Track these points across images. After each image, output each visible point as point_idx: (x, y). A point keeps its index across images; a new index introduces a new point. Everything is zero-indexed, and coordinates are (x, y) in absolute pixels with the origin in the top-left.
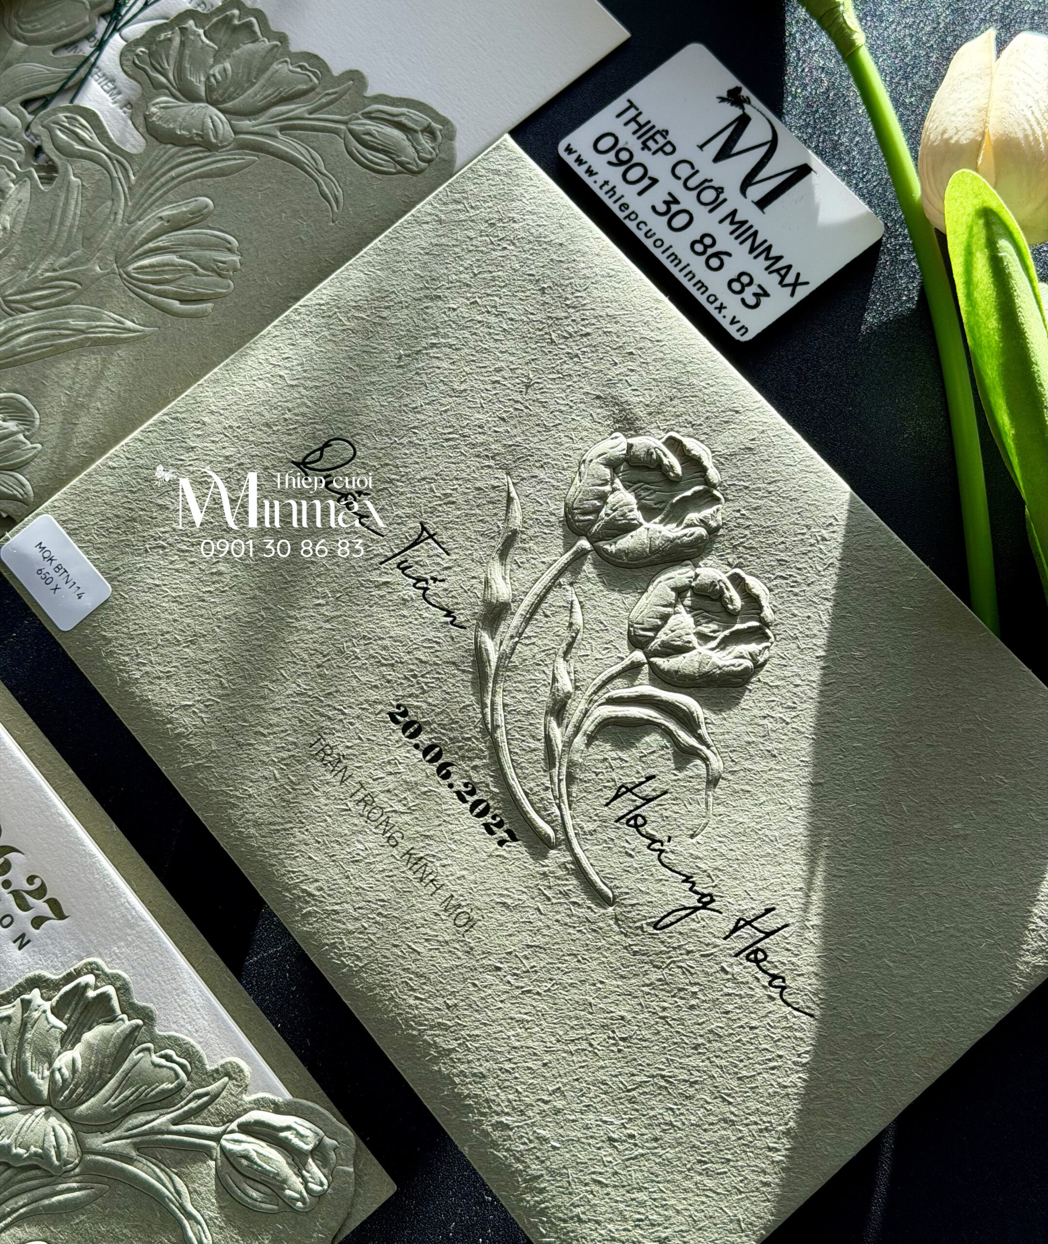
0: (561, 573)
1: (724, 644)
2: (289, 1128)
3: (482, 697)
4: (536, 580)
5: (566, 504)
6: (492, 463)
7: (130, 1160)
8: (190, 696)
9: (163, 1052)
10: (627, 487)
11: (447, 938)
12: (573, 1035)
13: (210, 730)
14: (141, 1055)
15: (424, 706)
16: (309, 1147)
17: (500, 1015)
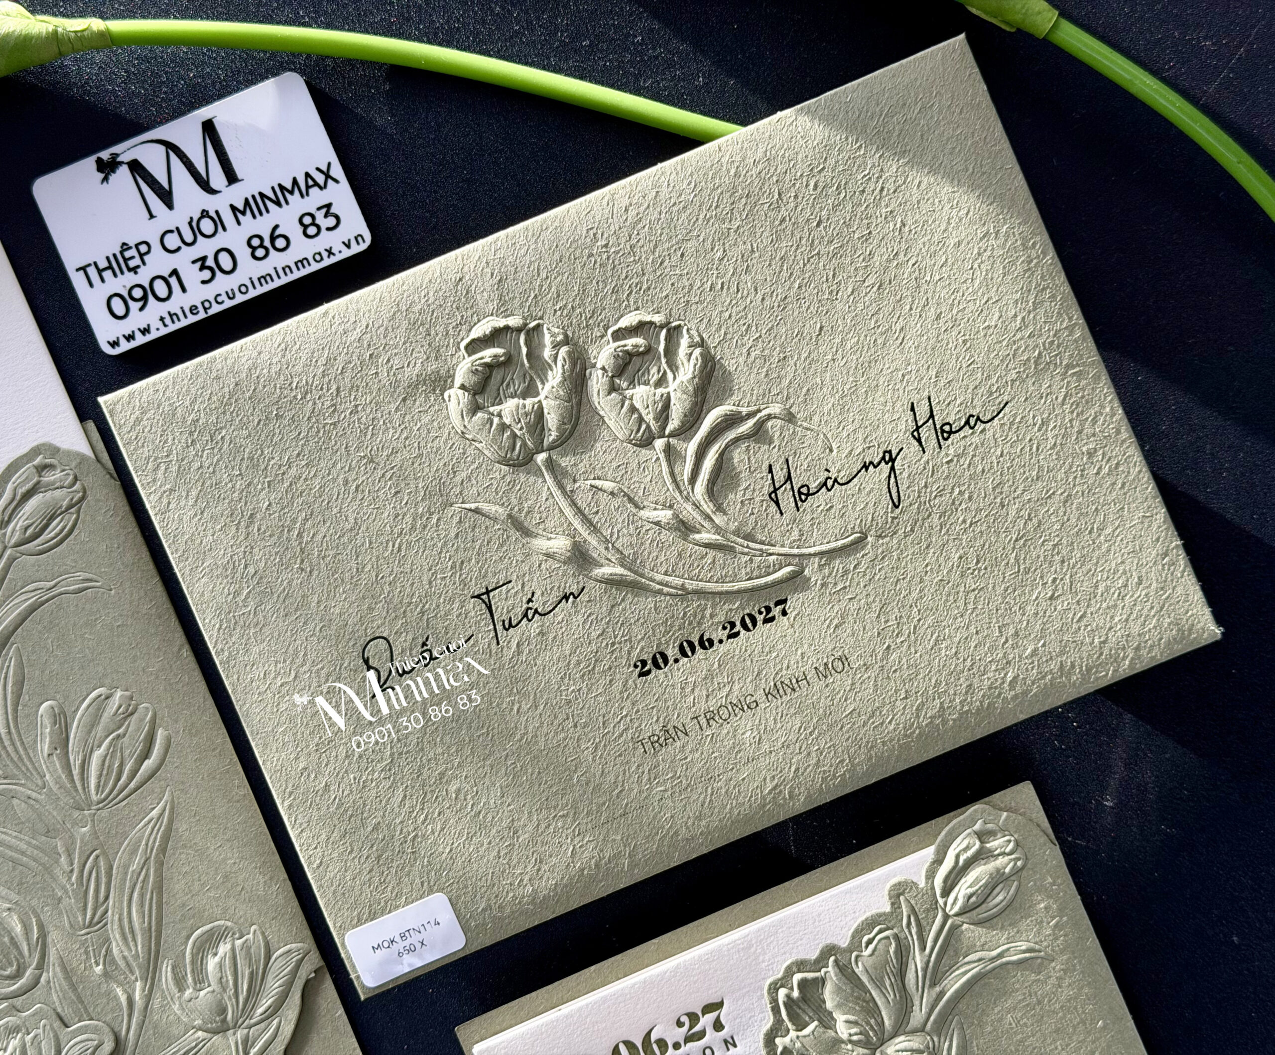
0: (561, 487)
1: (673, 367)
2: (958, 857)
3: (651, 591)
4: (561, 511)
5: (499, 462)
6: (435, 517)
7: (942, 994)
8: (564, 847)
9: (864, 945)
10: (501, 403)
11: (850, 682)
12: (961, 603)
13: (601, 837)
14: (860, 964)
15: (642, 643)
16: (978, 844)
17: (926, 657)
